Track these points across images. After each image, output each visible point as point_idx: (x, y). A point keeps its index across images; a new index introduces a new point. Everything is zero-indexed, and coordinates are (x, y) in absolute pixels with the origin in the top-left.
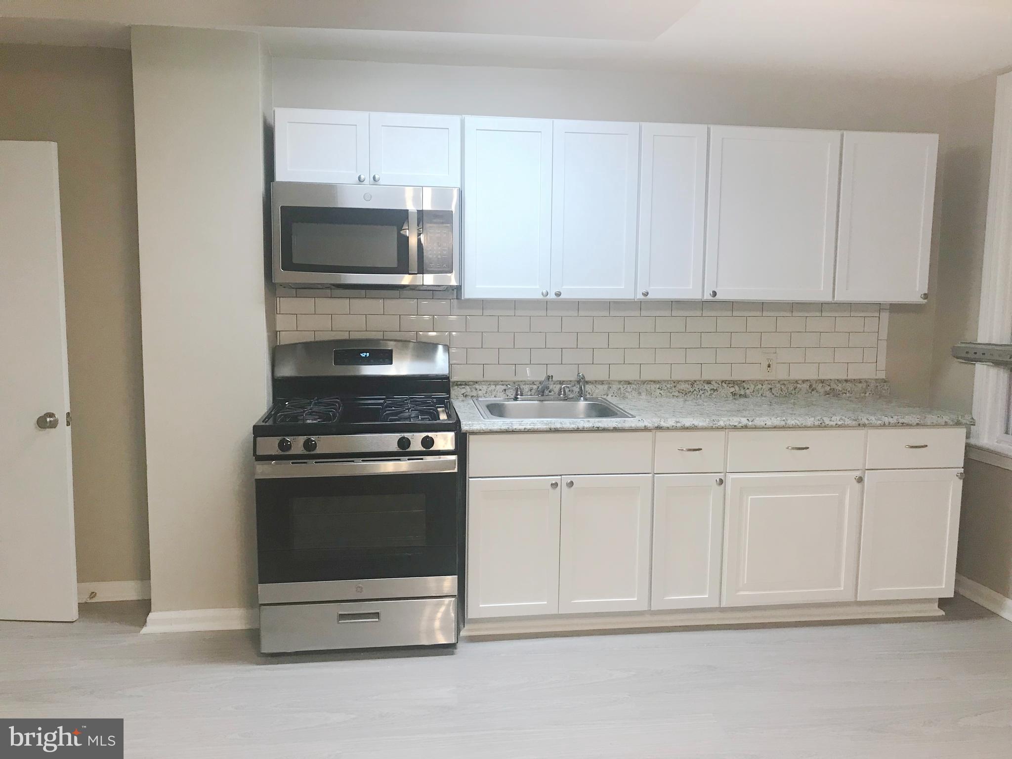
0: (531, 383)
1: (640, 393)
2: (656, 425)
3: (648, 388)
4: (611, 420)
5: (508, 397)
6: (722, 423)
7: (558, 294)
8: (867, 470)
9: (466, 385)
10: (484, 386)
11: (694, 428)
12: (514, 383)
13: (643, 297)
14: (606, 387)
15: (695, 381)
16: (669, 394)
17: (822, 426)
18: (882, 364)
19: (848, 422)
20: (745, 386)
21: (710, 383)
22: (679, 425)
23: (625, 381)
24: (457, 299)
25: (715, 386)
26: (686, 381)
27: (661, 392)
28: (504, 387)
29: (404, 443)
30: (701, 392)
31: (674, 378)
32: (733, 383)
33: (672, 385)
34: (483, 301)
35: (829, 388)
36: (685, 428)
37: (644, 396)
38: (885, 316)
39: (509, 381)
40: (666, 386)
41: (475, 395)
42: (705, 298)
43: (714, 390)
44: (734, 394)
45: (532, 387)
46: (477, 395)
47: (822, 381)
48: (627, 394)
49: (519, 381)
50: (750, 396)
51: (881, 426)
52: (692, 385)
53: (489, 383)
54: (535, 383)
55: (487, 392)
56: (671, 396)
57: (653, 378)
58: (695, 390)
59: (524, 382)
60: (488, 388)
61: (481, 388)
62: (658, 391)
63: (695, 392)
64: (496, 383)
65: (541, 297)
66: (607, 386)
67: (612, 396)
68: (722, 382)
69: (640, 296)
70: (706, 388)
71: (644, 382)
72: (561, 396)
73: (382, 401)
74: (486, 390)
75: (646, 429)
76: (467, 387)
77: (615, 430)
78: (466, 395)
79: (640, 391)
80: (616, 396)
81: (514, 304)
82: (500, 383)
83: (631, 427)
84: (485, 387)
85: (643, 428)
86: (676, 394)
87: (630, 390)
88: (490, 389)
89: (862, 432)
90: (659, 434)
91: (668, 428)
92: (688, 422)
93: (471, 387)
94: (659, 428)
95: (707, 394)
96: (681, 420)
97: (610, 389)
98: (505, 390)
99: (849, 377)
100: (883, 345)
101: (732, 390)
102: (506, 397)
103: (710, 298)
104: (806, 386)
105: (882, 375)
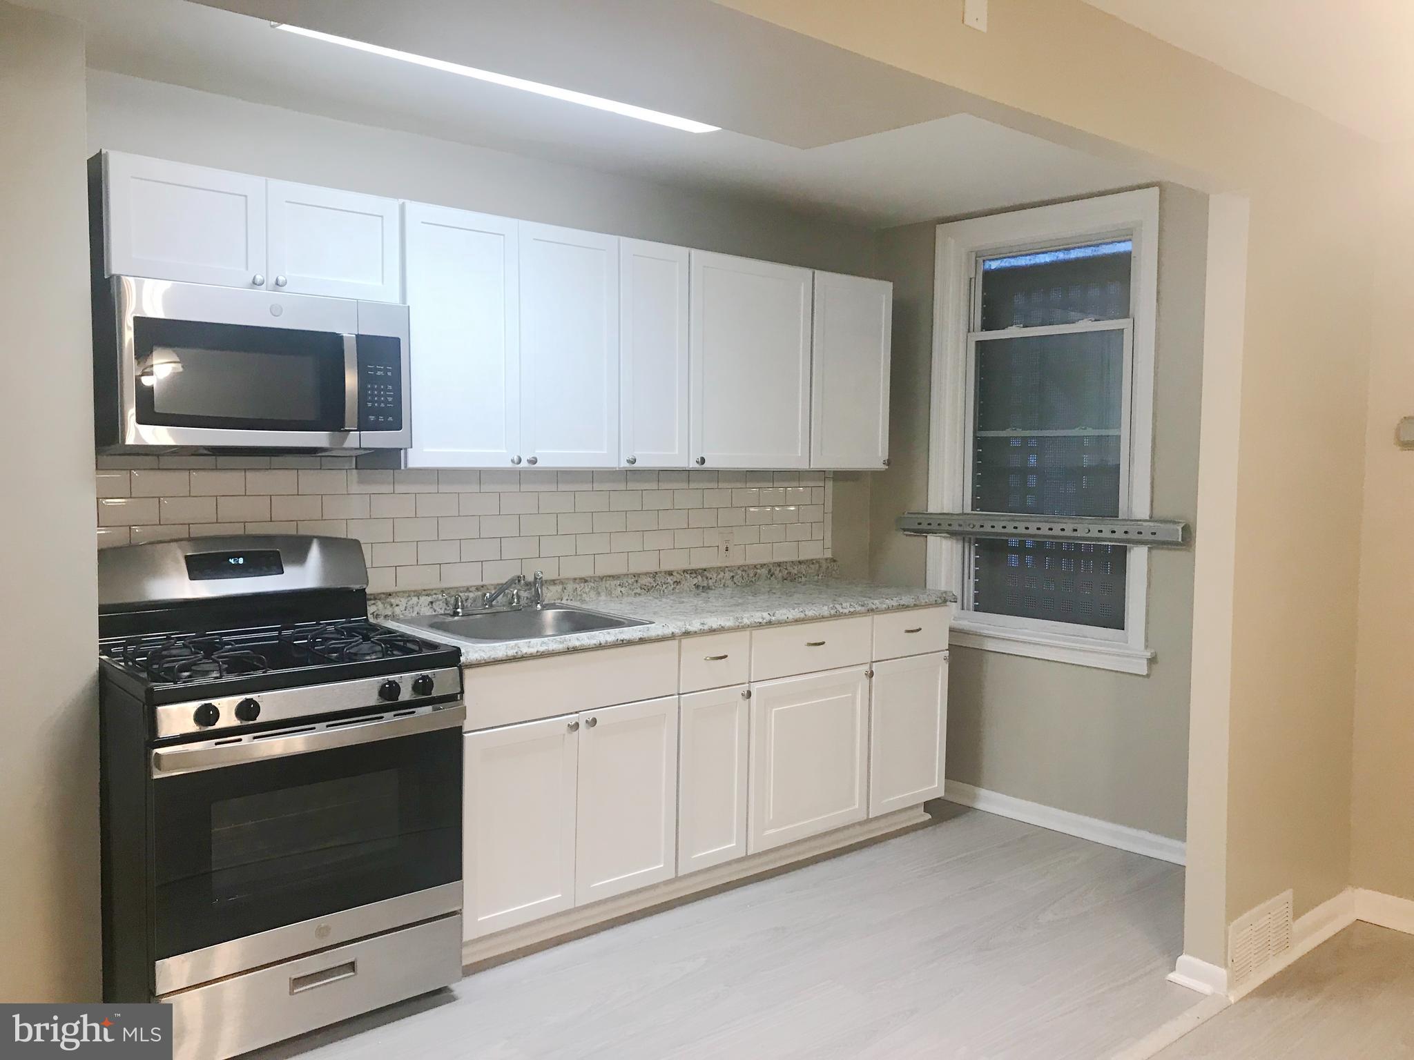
0: (465, 589)
1: (599, 594)
2: (683, 630)
3: (607, 586)
4: (633, 629)
5: (436, 613)
6: (746, 621)
7: (533, 461)
8: (874, 662)
9: (375, 599)
10: (402, 599)
11: (722, 630)
12: (443, 592)
13: (627, 465)
14: (559, 588)
15: (656, 573)
16: (630, 592)
17: (838, 616)
18: (828, 543)
19: (859, 608)
20: (708, 575)
21: (672, 575)
22: (706, 627)
23: (581, 579)
24: (356, 468)
25: (677, 577)
26: (646, 574)
27: (623, 589)
28: (430, 599)
29: (390, 691)
30: (664, 586)
31: (633, 570)
32: (694, 572)
33: (633, 580)
34: (438, 471)
35: (786, 572)
36: (712, 631)
37: (603, 598)
38: (830, 484)
39: (435, 589)
40: (627, 582)
41: (390, 613)
42: (691, 467)
43: (677, 583)
44: (697, 587)
45: (468, 596)
46: (393, 613)
47: (779, 564)
48: (584, 595)
49: (448, 589)
50: (713, 588)
51: (886, 610)
52: (654, 577)
53: (408, 594)
54: (470, 589)
55: (406, 607)
56: (633, 594)
57: (609, 573)
58: (658, 584)
59: (456, 590)
60: (408, 601)
61: (398, 602)
62: (619, 589)
63: (658, 587)
64: (418, 594)
65: (510, 465)
66: (561, 587)
67: (567, 600)
68: (684, 571)
69: (624, 464)
70: (669, 580)
71: (602, 578)
72: (514, 604)
73: (276, 634)
74: (405, 605)
75: (673, 636)
76: (379, 603)
77: (642, 641)
78: (377, 615)
79: (599, 590)
80: (571, 600)
81: (479, 476)
82: (423, 593)
83: (658, 636)
84: (404, 601)
85: (670, 636)
86: (638, 591)
87: (587, 590)
88: (410, 603)
89: (867, 620)
90: (686, 642)
91: (696, 632)
92: (714, 622)
93: (382, 601)
94: (687, 634)
95: (671, 588)
96: (706, 621)
97: (565, 591)
98: (432, 603)
99: (801, 558)
100: (829, 517)
101: (695, 581)
102: (434, 613)
103: (697, 466)
104: (764, 571)
105: (829, 554)
